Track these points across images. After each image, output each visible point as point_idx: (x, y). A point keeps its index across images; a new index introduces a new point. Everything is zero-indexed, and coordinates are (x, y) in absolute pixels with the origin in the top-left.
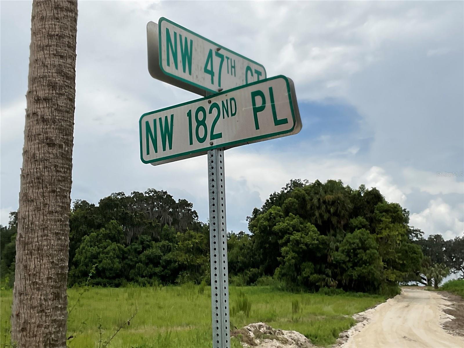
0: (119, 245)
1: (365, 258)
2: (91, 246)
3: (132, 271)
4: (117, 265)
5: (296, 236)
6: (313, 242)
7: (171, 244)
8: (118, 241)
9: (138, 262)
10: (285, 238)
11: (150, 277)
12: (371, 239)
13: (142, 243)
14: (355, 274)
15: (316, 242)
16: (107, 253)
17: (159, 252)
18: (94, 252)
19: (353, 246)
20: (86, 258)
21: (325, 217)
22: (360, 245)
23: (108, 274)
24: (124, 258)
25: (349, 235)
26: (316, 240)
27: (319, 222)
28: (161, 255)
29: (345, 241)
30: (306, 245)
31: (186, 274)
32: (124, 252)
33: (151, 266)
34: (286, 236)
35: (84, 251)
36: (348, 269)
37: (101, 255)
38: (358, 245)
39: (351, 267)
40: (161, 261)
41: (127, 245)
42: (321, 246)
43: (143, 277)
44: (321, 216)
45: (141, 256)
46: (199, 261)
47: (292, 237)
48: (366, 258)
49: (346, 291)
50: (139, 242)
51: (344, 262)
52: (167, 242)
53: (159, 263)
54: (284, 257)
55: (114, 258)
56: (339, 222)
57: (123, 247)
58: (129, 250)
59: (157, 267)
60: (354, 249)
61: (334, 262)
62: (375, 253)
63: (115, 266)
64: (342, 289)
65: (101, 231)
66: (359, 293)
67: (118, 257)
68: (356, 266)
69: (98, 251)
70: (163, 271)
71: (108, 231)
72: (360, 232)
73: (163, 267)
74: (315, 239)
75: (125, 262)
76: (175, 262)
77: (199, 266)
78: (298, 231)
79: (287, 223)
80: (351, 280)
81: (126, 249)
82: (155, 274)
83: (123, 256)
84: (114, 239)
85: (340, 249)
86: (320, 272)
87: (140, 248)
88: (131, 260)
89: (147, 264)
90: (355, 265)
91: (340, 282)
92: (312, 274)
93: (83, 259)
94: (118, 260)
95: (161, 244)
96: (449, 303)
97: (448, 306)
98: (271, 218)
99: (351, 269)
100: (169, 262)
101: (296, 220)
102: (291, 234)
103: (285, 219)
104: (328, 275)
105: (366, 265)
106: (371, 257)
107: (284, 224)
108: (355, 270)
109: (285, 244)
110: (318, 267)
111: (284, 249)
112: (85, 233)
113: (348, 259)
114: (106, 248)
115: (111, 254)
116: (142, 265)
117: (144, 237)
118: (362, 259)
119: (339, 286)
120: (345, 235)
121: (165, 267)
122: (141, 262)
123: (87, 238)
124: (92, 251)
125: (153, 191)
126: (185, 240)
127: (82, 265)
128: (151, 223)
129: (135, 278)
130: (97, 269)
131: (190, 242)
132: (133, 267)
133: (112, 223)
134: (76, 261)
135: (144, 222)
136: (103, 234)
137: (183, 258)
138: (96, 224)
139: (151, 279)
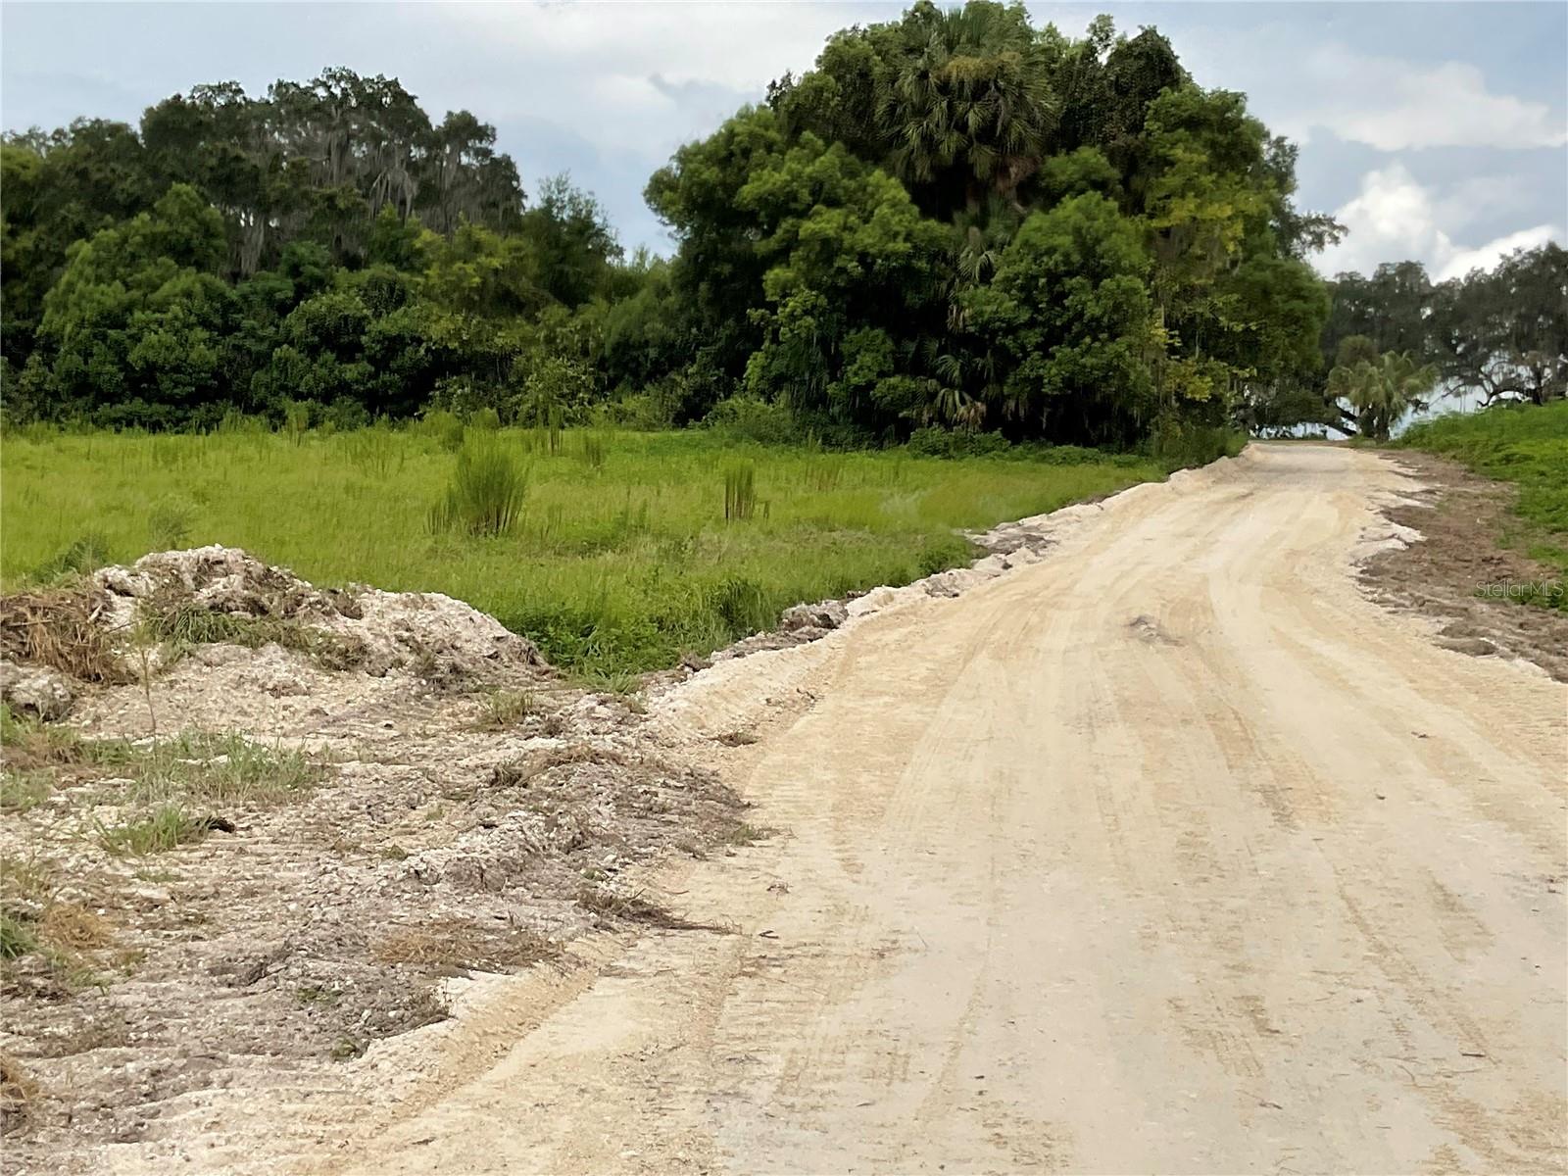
0: (207, 276)
1: (1093, 310)
2: (99, 280)
3: (260, 376)
4: (202, 351)
5: (825, 222)
6: (891, 246)
7: (405, 276)
8: (200, 266)
9: (279, 344)
10: (779, 232)
11: (327, 397)
12: (1124, 239)
13: (295, 270)
14: (1053, 373)
15: (901, 246)
16: (162, 307)
17: (357, 306)
18: (110, 302)
19: (1049, 262)
20: (81, 324)
21: (944, 149)
22: (1076, 258)
23: (166, 385)
24: (228, 329)
25: (1036, 219)
26: (900, 238)
27: (923, 170)
28: (365, 317)
29: (1017, 243)
30: (863, 258)
31: (459, 388)
32: (229, 306)
33: (329, 356)
34: (787, 224)
35: (73, 298)
36: (1026, 355)
37: (138, 314)
38: (1067, 255)
39: (1038, 347)
40: (364, 339)
41: (235, 277)
42: (922, 264)
43: (298, 396)
44: (929, 143)
45: (291, 318)
46: (502, 340)
47: (807, 227)
48: (1098, 312)
49: (1016, 442)
50: (283, 267)
51: (1011, 329)
52: (391, 268)
53: (360, 348)
54: (773, 307)
55: (190, 327)
56: (1000, 170)
57: (221, 284)
58: (244, 297)
59: (352, 360)
60: (1054, 277)
61: (972, 329)
62: (1135, 291)
63: (194, 355)
64: (997, 433)
65: (136, 222)
66: (1065, 447)
67: (205, 323)
68: (1059, 342)
69: (125, 297)
70: (374, 376)
71: (162, 226)
72: (1078, 208)
73: (371, 360)
74: (896, 235)
75: (230, 340)
76: (420, 341)
77: (506, 358)
78: (833, 203)
79: (790, 172)
80: (1037, 400)
81: (233, 294)
82: (344, 388)
83: (223, 321)
84: (185, 254)
85: (999, 276)
86: (917, 367)
87: (286, 289)
88: (251, 333)
89: (313, 352)
90: (1054, 337)
91: (995, 406)
92: (882, 374)
93: (69, 328)
94: (205, 335)
95: (365, 275)
96: (1418, 487)
97: (1411, 495)
98: (732, 154)
99: (1036, 355)
100: (394, 344)
101: (829, 160)
102: (804, 214)
103: (787, 157)
104: (945, 381)
105: (1095, 339)
106: (1117, 308)
107: (777, 175)
108: (1052, 357)
109: (780, 256)
110: (912, 347)
111: (774, 275)
112: (81, 232)
113: (1025, 316)
114: (155, 288)
115: (175, 309)
116: (293, 352)
117: (303, 249)
118: (1080, 315)
119: (989, 423)
120: (1022, 220)
121: (380, 364)
122: (291, 344)
123: (84, 248)
124: (103, 299)
125: (342, 77)
126: (451, 259)
127: (69, 352)
128: (331, 199)
129: (272, 400)
130: (126, 367)
131: (470, 268)
132: (261, 361)
133: (178, 195)
134: (49, 335)
135: (305, 195)
136: (144, 236)
137: (442, 326)
138: (121, 198)
139: (329, 405)
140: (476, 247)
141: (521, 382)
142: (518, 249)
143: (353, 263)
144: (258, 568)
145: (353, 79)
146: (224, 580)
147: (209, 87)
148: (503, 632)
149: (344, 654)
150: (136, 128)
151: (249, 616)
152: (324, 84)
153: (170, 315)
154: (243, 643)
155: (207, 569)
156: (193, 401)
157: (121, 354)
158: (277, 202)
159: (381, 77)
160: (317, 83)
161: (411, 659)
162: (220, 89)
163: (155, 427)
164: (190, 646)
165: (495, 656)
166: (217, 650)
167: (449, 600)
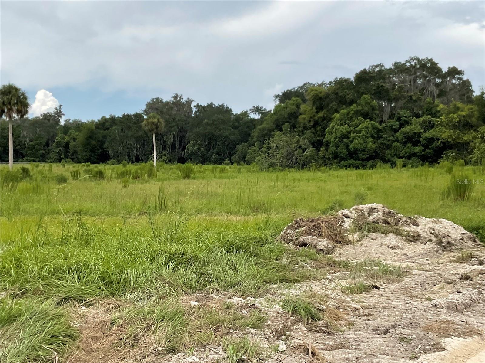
0: (373, 122)
2: (341, 125)
3: (388, 152)
4: (371, 145)
7: (434, 119)
8: (371, 119)
9: (394, 142)
11: (409, 158)
13: (399, 119)
16: (360, 132)
17: (419, 129)
18: (344, 131)
20: (336, 138)
23: (360, 155)
24: (379, 138)
28: (421, 133)
31: (452, 154)
32: (379, 131)
33: (409, 145)
35: (334, 130)
37: (352, 135)
40: (421, 139)
41: (381, 122)
43: (400, 157)
45: (398, 134)
46: (466, 138)
50: (396, 118)
52: (429, 116)
53: (419, 142)
55: (367, 137)
57: (377, 124)
58: (384, 128)
59: (417, 146)
63: (368, 146)
65: (352, 107)
67: (372, 136)
69: (349, 130)
70: (424, 151)
71: (360, 108)
73: (423, 146)
75: (379, 141)
76: (438, 139)
77: (467, 143)
81: (380, 127)
82: (415, 155)
83: (377, 135)
84: (366, 116)
87: (396, 125)
88: (386, 139)
89: (405, 143)
93: (333, 139)
94: (372, 139)
95: (421, 119)
100: (431, 140)
112: (337, 111)
114: (357, 126)
115: (363, 132)
116: (399, 144)
117: (402, 113)
121: (426, 147)
122: (398, 141)
123: (337, 116)
124: (342, 130)
125: (415, 59)
126: (449, 113)
127: (332, 146)
128: (411, 97)
129: (392, 159)
130: (349, 150)
131: (455, 116)
132: (388, 147)
133: (365, 98)
134: (327, 141)
135: (403, 96)
136: (354, 111)
137: (445, 134)
138: (348, 100)
139: (410, 160)
140: (458, 109)
141: (472, 151)
142: (472, 109)
143: (418, 116)
144: (387, 210)
145: (418, 59)
146: (376, 214)
147: (374, 66)
148: (465, 231)
149: (413, 237)
150: (353, 79)
151: (384, 225)
152: (409, 62)
153: (362, 134)
154: (382, 233)
155: (372, 211)
156: (368, 159)
157: (347, 146)
158: (394, 98)
159: (427, 58)
160: (407, 62)
161: (434, 239)
162: (377, 66)
163: (357, 168)
164: (367, 233)
165: (462, 239)
166: (375, 235)
167: (447, 221)
